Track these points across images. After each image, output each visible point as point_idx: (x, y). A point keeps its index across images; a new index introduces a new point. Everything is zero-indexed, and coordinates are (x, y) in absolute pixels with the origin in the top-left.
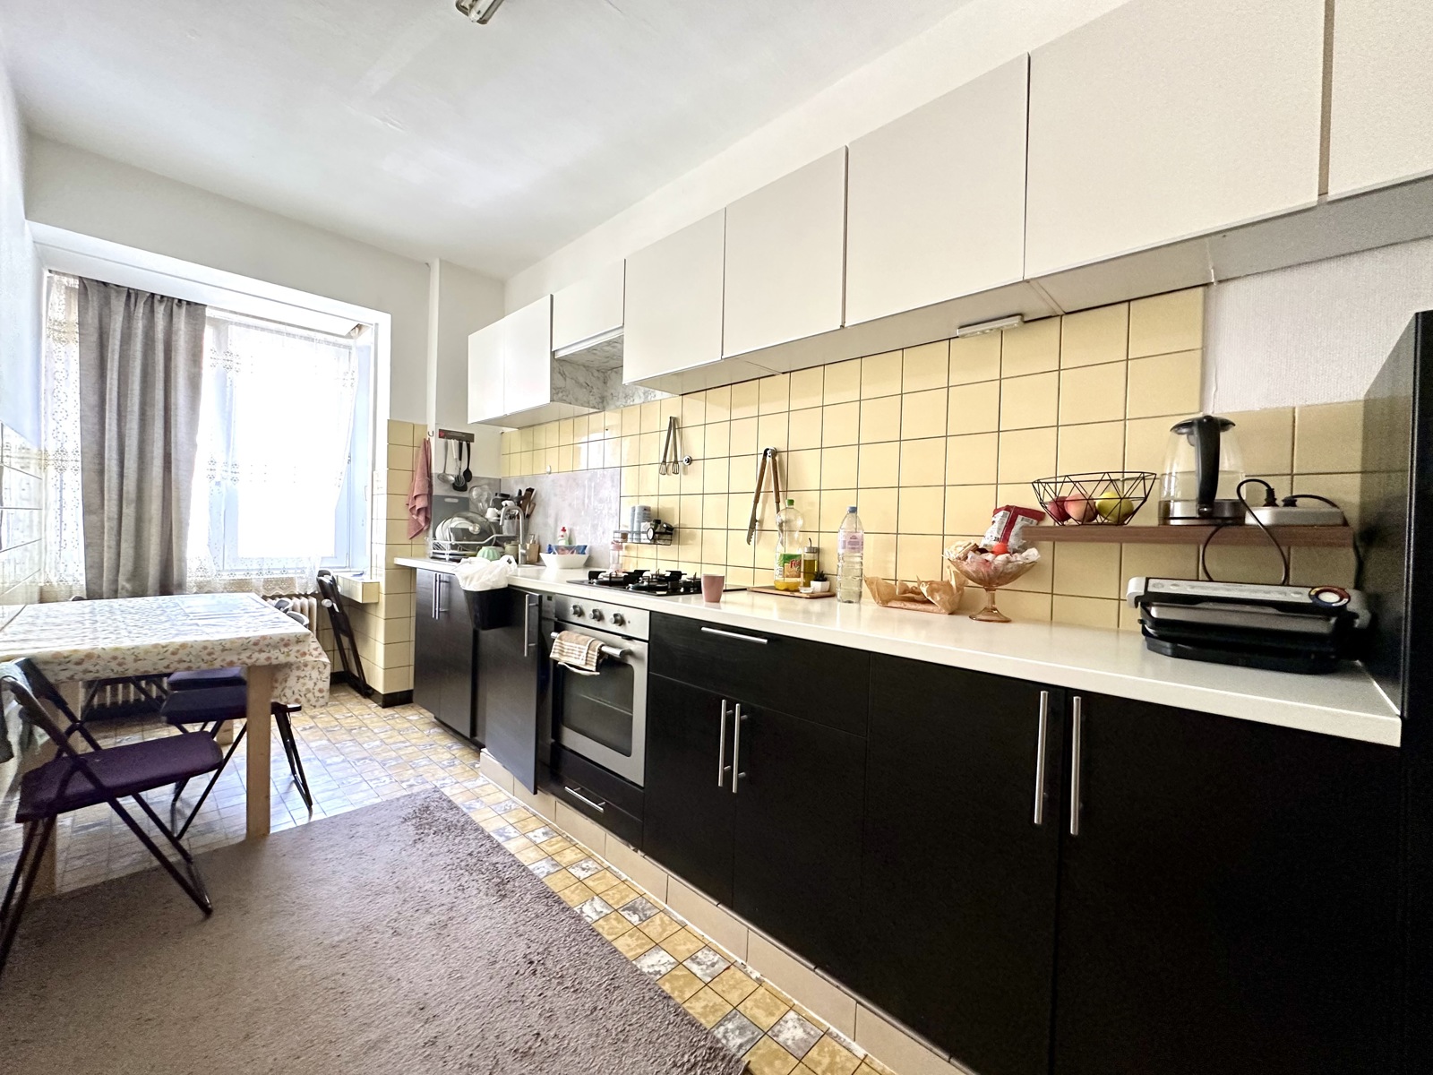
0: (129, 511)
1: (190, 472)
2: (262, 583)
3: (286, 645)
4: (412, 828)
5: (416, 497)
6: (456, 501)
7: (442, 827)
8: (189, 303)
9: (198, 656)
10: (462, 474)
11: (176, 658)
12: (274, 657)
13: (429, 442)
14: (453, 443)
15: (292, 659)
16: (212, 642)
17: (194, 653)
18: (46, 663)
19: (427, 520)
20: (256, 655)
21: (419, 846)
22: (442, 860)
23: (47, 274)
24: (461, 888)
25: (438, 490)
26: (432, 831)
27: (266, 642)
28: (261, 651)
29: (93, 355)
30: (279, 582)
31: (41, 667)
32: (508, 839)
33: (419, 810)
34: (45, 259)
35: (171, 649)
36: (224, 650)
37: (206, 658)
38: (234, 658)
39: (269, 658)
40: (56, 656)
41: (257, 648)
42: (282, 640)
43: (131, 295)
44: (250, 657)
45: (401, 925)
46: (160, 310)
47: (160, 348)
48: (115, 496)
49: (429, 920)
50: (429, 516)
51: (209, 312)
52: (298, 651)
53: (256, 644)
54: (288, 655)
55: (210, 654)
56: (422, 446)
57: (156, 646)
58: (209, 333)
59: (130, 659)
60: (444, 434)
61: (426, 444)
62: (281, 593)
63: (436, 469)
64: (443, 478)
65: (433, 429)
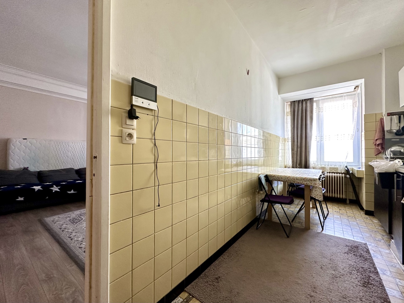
0: (299, 150)
1: (311, 139)
2: (329, 168)
3: (311, 181)
4: (348, 249)
5: (376, 140)
6: (398, 140)
7: (358, 255)
8: (310, 99)
9: (292, 180)
10: (401, 128)
11: (288, 179)
12: (308, 183)
13: (383, 119)
14: (395, 118)
15: (313, 185)
16: (295, 177)
17: (291, 179)
18: (269, 176)
19: (383, 148)
20: (304, 182)
21: (346, 255)
22: (350, 262)
23: (286, 103)
24: (350, 273)
25: (387, 136)
26: (353, 254)
27: (307, 179)
28: (305, 181)
29: (293, 117)
30: (333, 168)
31: (268, 177)
32: (384, 274)
33: (354, 246)
34: (284, 100)
35: (287, 177)
36: (297, 179)
37: (293, 180)
38: (299, 182)
39: (307, 183)
40: (270, 175)
41: (304, 180)
42: (310, 179)
43: (299, 101)
44: (302, 182)
45: (324, 268)
46: (304, 103)
47: (304, 111)
48: (296, 146)
49: (333, 272)
50: (384, 147)
51: (314, 99)
52: (314, 183)
53: (304, 179)
54: (311, 184)
55: (294, 180)
56: (380, 121)
57: (284, 176)
58: (315, 104)
59: (280, 178)
60: (389, 114)
62: (334, 172)
63: (387, 128)
64: (390, 132)
65: (384, 112)
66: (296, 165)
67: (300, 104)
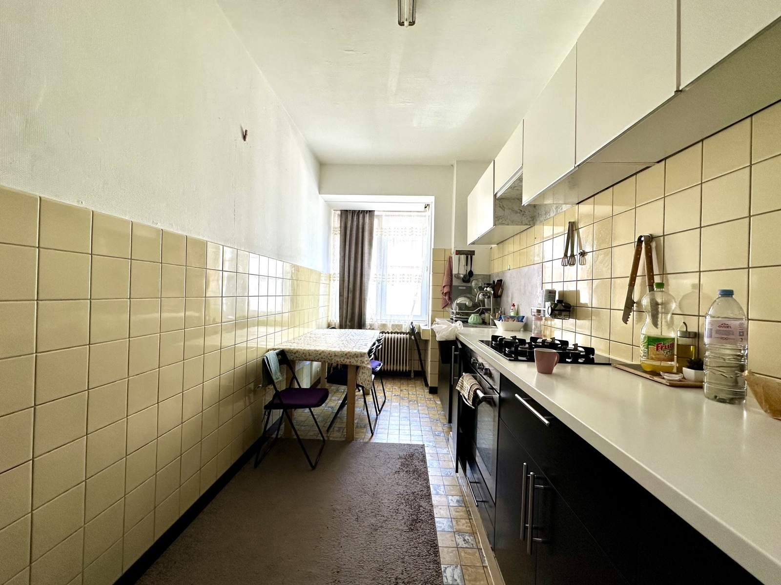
0: (350, 295)
1: (368, 279)
2: (391, 326)
3: (357, 357)
4: (400, 464)
5: (444, 287)
6: (465, 288)
7: (412, 470)
8: (370, 211)
9: (327, 357)
10: (467, 273)
11: (320, 356)
12: (352, 362)
13: (452, 257)
14: (463, 257)
15: (359, 364)
17: (326, 355)
18: (287, 352)
19: (450, 299)
20: (346, 360)
21: (396, 475)
22: (400, 489)
23: (333, 212)
24: (397, 511)
25: (455, 283)
26: (406, 470)
27: (350, 354)
28: (348, 358)
29: (343, 237)
30: (397, 326)
31: (286, 353)
32: (437, 494)
33: (409, 455)
34: (329, 206)
35: (319, 353)
36: (335, 356)
37: (329, 358)
38: (339, 360)
39: (350, 362)
40: (290, 349)
41: (346, 357)
42: (355, 354)
43: (353, 212)
44: (344, 360)
45: (362, 516)
46: (361, 216)
47: (360, 230)
48: (347, 290)
49: (372, 521)
50: (451, 296)
51: (376, 213)
52: (361, 360)
53: (346, 355)
54: (357, 362)
55: (331, 357)
56: (448, 260)
57: (315, 350)
58: (376, 221)
59: (308, 354)
60: (458, 253)
61: (450, 258)
62: (398, 331)
63: (455, 272)
64: (458, 276)
65: (453, 251)
66: (346, 322)
67: (355, 218)
